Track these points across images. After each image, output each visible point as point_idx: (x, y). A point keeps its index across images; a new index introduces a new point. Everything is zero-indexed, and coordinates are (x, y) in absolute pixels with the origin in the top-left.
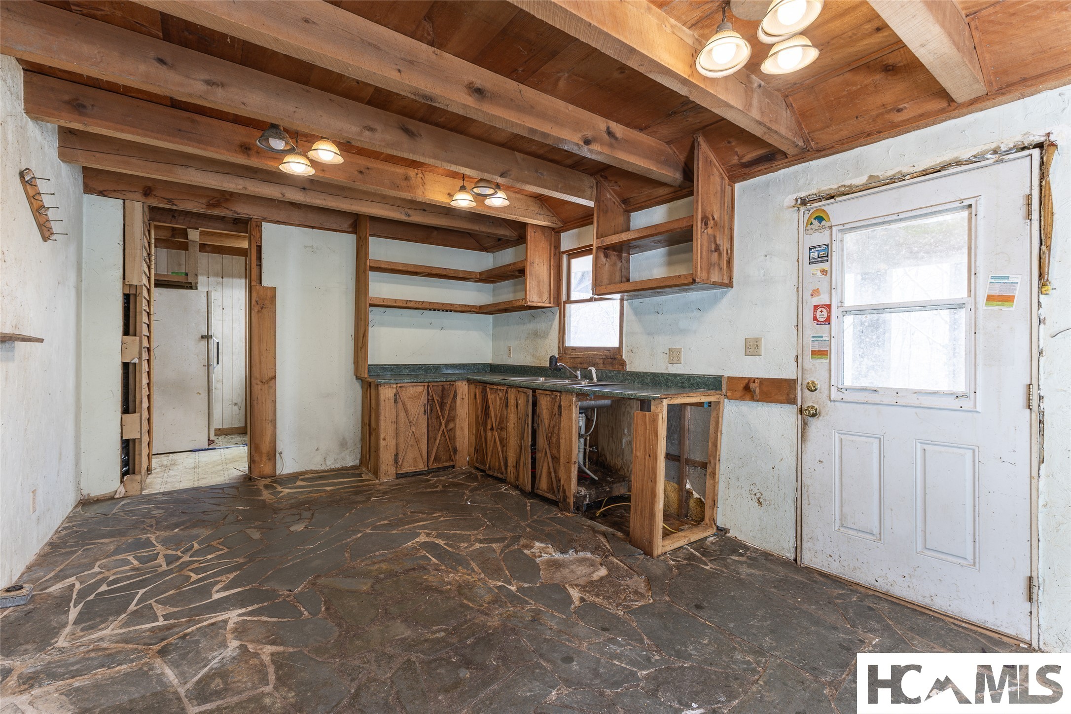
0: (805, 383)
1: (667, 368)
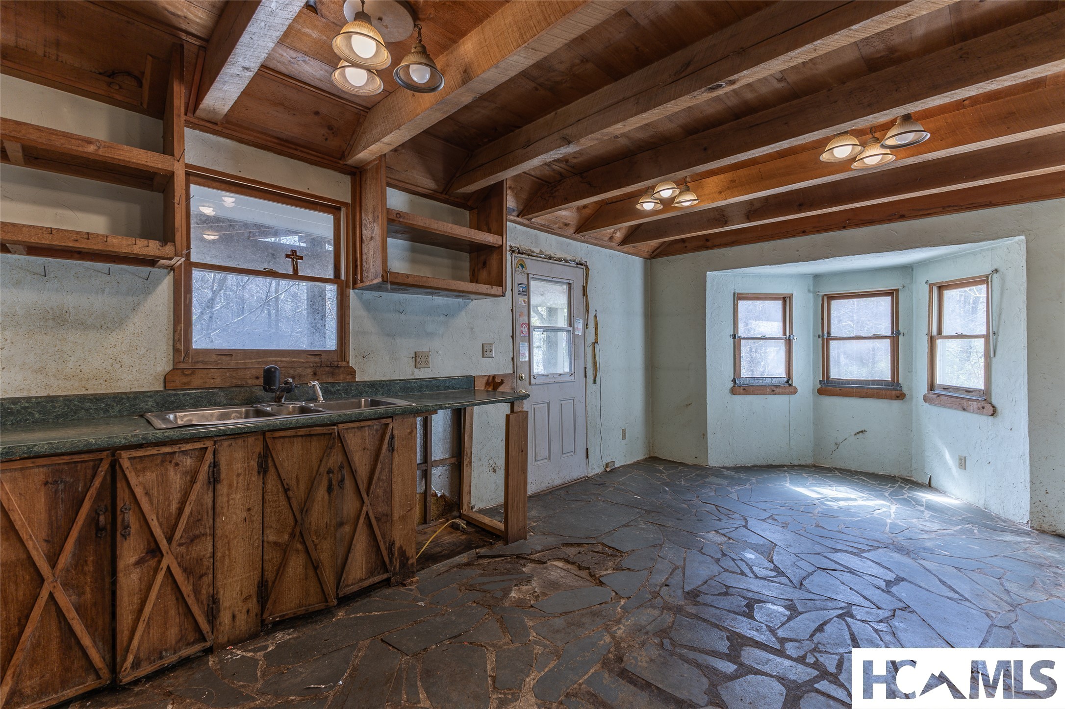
0: (518, 376)
1: (413, 374)
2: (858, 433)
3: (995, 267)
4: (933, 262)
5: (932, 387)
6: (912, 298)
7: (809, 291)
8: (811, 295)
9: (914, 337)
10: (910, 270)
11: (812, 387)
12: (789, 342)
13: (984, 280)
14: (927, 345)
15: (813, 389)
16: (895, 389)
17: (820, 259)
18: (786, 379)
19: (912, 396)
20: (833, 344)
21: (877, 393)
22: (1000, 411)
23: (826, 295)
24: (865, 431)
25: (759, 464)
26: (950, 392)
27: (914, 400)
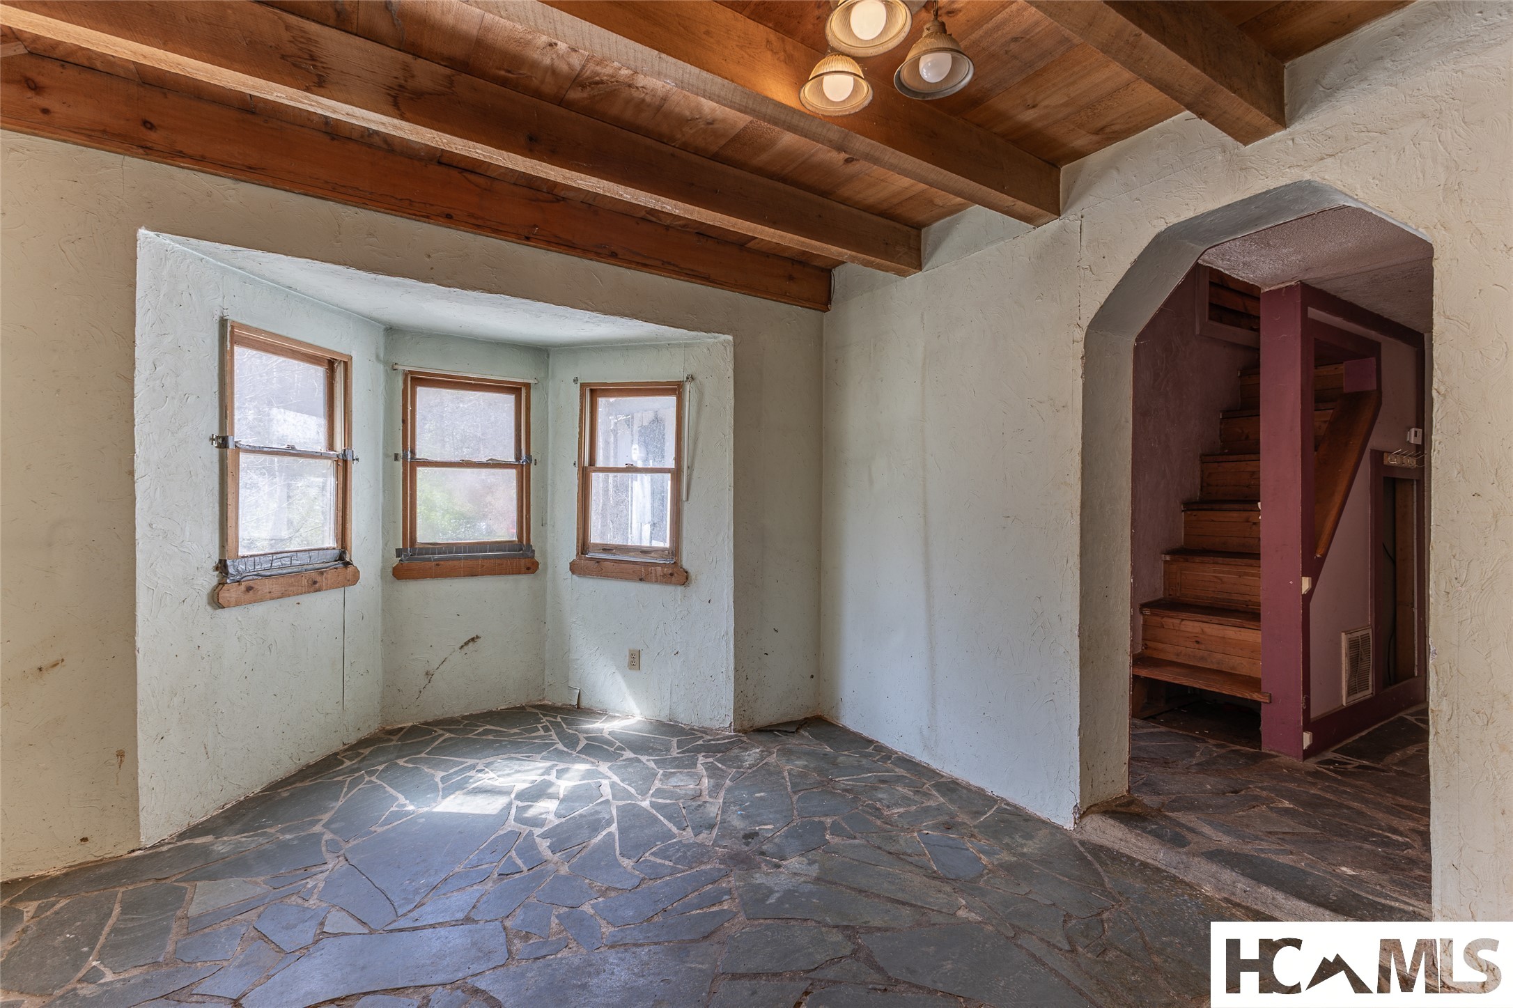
2: (466, 644)
3: (690, 372)
4: (588, 349)
5: (584, 546)
6: (547, 402)
7: (378, 357)
8: (381, 367)
9: (550, 467)
10: (546, 355)
11: (380, 565)
12: (343, 465)
13: (675, 389)
14: (576, 481)
15: (383, 569)
16: (524, 556)
17: (475, 288)
18: (337, 552)
19: (545, 564)
20: (421, 472)
21: (499, 564)
22: (694, 577)
23: (411, 372)
24: (478, 637)
25: (279, 774)
26: (614, 554)
27: (550, 571)
